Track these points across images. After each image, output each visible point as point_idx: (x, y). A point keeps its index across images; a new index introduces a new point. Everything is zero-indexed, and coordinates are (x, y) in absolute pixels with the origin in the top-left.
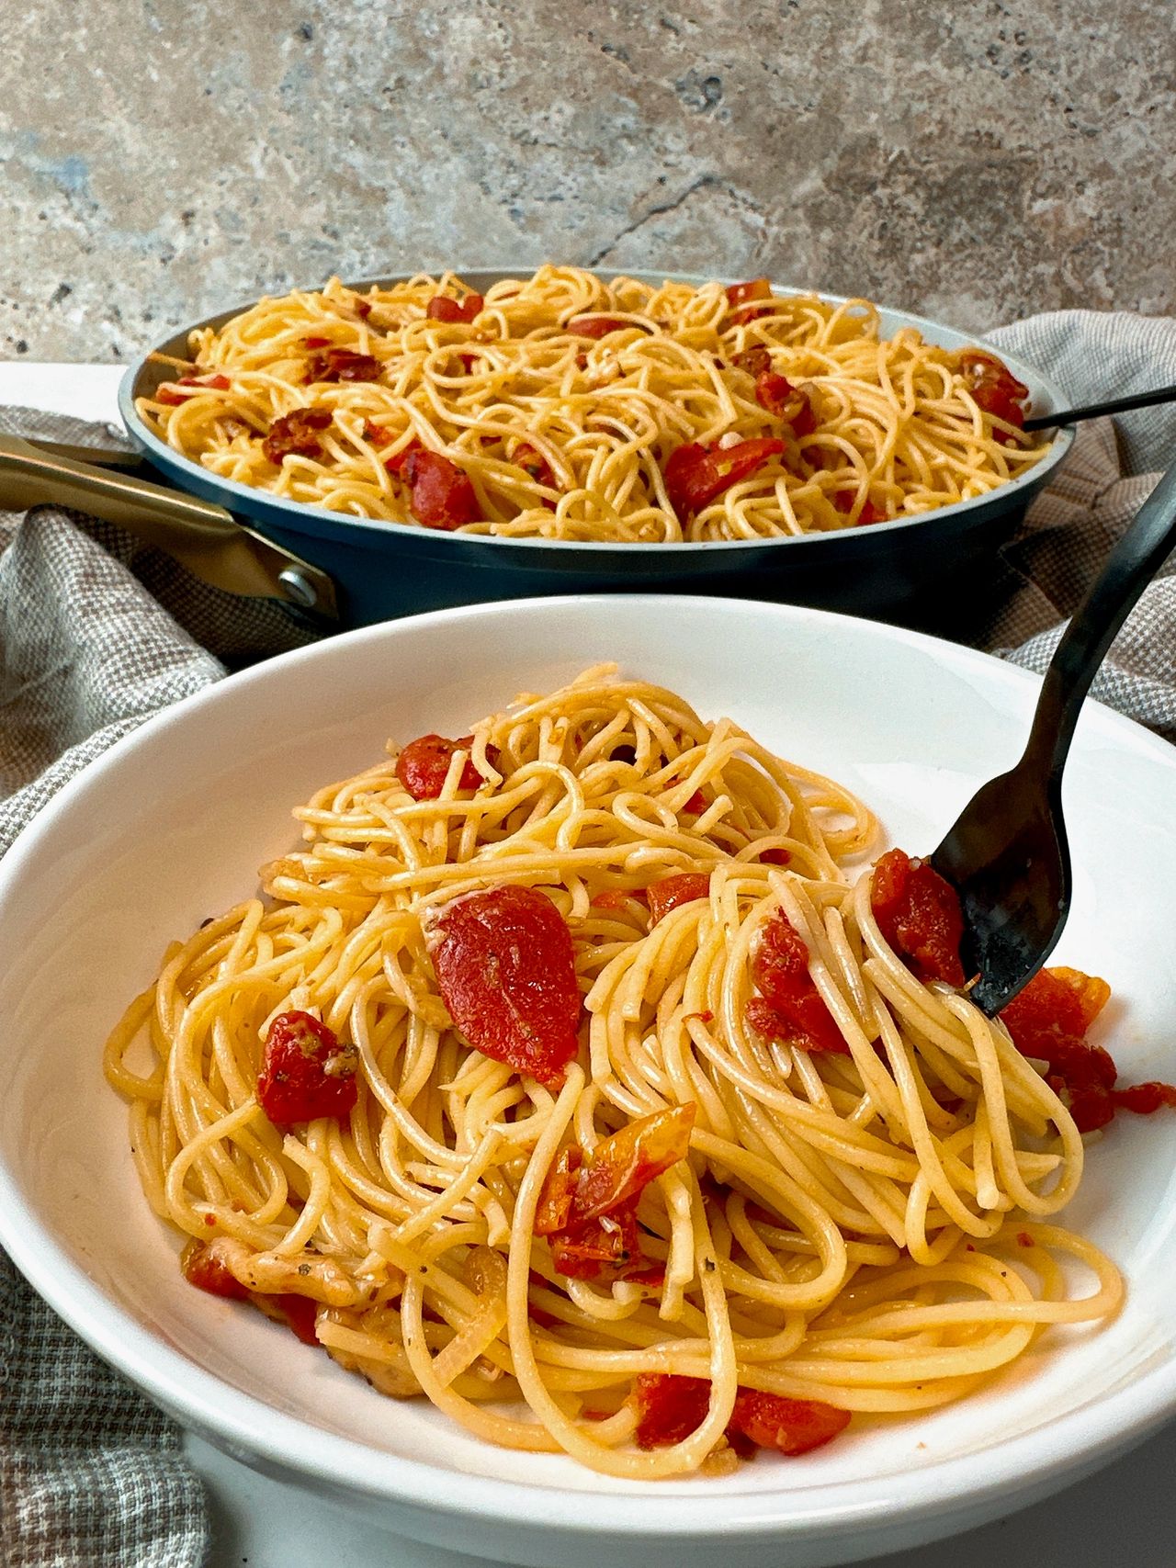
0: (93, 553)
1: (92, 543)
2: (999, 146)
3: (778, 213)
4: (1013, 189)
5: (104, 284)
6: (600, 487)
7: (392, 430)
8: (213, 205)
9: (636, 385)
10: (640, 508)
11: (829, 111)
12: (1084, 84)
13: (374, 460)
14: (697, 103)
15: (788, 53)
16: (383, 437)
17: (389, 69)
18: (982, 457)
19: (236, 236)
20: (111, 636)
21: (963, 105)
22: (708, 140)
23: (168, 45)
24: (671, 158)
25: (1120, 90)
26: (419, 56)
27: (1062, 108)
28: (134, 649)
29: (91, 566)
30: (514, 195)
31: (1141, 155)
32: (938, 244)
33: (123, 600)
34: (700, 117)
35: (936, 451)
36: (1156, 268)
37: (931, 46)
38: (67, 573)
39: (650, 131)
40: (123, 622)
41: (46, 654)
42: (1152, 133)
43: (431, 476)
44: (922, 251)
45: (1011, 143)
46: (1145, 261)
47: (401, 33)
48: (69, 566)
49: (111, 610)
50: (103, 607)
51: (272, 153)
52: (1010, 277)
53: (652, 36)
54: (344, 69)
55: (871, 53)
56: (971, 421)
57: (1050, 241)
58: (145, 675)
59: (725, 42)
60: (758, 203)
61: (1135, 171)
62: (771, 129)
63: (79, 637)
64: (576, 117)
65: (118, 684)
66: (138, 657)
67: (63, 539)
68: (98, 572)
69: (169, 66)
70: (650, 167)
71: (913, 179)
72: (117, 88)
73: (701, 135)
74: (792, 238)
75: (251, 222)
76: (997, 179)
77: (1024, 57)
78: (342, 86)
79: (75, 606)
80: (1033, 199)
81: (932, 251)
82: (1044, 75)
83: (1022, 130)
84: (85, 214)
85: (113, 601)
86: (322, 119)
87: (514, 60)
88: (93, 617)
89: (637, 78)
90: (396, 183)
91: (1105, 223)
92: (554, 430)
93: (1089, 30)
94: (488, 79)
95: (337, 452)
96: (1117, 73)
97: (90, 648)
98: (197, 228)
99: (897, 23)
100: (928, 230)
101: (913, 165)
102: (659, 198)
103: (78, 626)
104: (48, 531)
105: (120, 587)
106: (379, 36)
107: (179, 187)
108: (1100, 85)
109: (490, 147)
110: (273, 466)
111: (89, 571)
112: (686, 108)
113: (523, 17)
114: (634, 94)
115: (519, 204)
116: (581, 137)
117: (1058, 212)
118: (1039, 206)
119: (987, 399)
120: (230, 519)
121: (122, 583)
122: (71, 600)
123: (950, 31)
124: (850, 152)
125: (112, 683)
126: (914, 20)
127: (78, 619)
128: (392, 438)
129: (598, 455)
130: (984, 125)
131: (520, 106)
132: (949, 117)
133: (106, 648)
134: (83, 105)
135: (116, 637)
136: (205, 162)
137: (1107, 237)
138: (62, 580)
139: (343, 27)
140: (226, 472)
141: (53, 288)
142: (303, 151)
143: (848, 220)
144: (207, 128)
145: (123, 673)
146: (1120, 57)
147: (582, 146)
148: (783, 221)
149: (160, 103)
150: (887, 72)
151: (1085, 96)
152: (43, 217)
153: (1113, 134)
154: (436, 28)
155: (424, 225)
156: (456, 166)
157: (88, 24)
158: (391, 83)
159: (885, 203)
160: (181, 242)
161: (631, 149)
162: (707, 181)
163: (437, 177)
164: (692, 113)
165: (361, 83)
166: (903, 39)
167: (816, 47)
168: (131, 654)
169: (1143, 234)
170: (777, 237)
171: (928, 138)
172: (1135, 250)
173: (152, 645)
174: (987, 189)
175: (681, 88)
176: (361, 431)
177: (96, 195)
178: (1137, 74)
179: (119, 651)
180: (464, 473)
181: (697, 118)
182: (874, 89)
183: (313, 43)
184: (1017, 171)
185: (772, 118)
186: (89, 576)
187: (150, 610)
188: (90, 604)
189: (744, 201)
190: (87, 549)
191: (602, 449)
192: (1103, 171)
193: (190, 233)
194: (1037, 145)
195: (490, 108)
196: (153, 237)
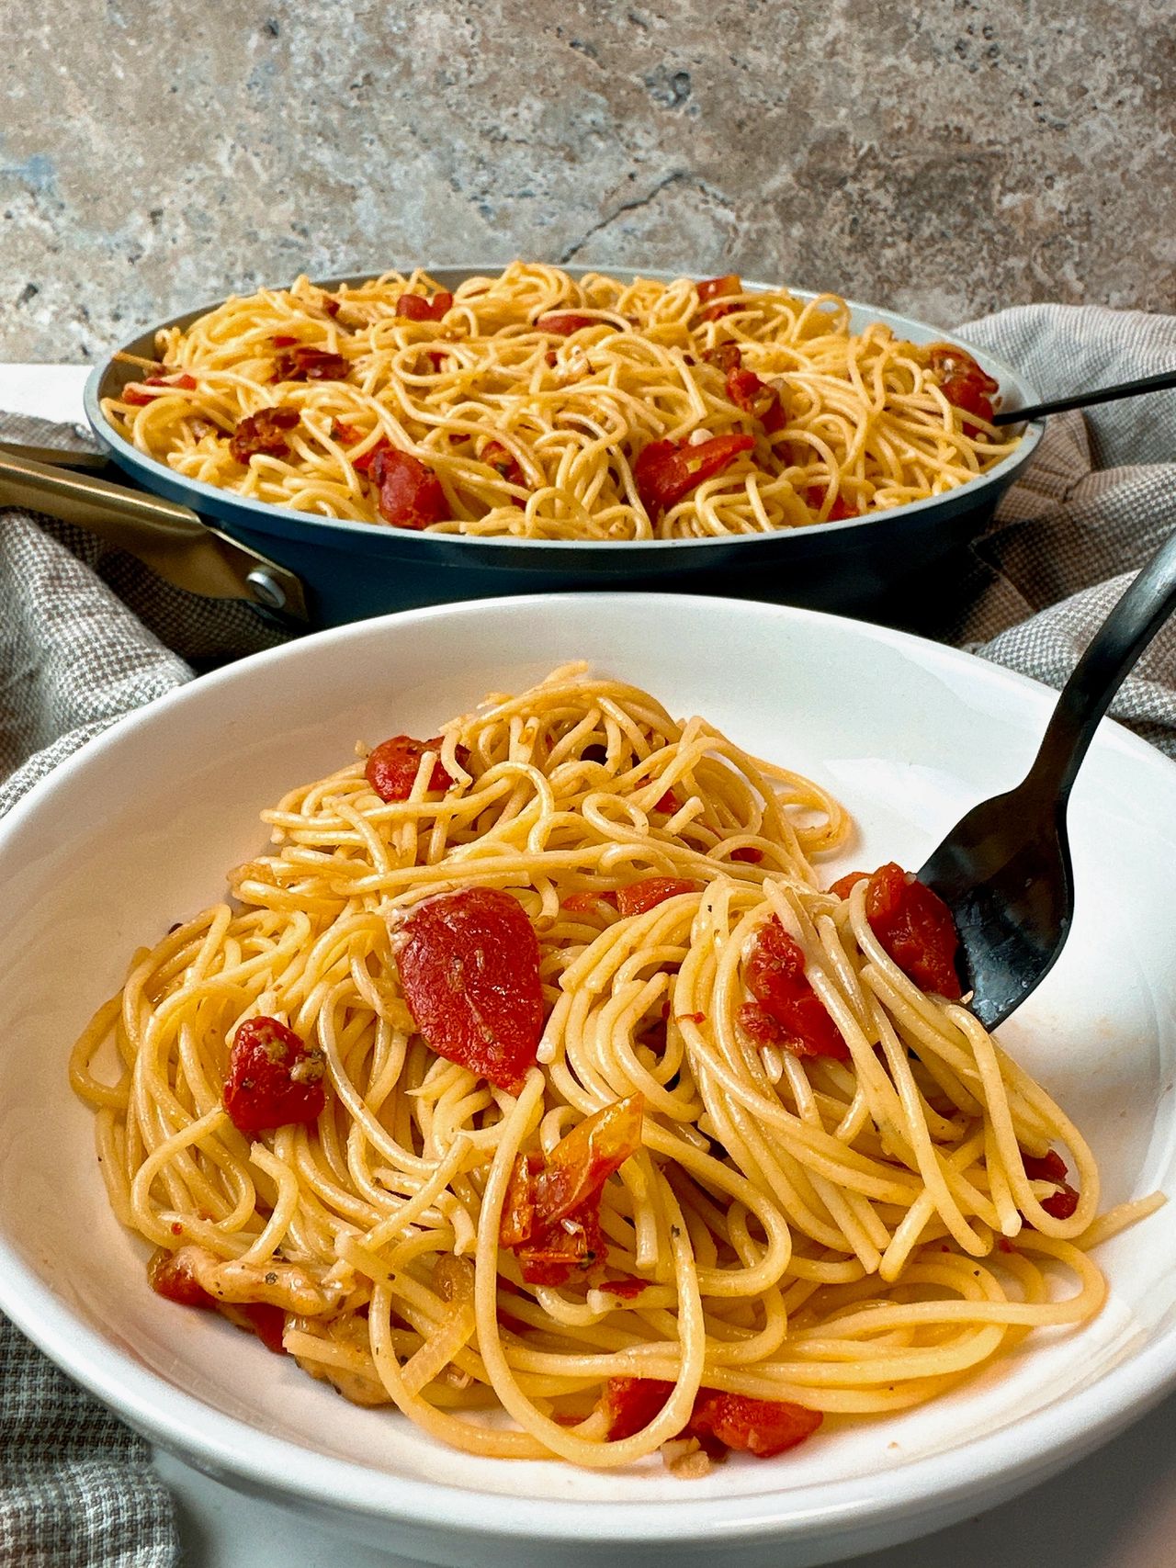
0: (58, 556)
1: (56, 546)
2: (968, 140)
3: (750, 207)
4: (983, 183)
5: (71, 284)
6: (570, 485)
7: (360, 429)
8: (182, 203)
9: (605, 382)
10: (610, 505)
11: (798, 108)
12: (1051, 78)
13: (342, 459)
14: (665, 98)
15: (757, 49)
16: (351, 436)
17: (357, 65)
18: (952, 452)
19: (204, 234)
20: (76, 639)
21: (931, 99)
22: (678, 134)
23: (133, 42)
24: (641, 154)
25: (1086, 84)
26: (386, 53)
27: (1030, 102)
28: (100, 652)
29: (55, 568)
30: (485, 192)
31: (1108, 149)
32: (909, 239)
33: (89, 603)
34: (670, 113)
35: (905, 446)
36: (1126, 262)
37: (899, 39)
38: (32, 576)
39: (619, 127)
40: (89, 625)
41: (11, 657)
42: (1120, 127)
43: (399, 475)
44: (893, 245)
45: (981, 138)
46: (1114, 255)
47: (368, 29)
48: (33, 569)
49: (76, 613)
50: (68, 610)
51: (240, 150)
52: (981, 271)
53: (620, 32)
54: (310, 66)
55: (839, 47)
56: (941, 416)
57: (1020, 234)
58: (111, 678)
59: (693, 37)
60: (728, 199)
61: (1103, 164)
62: (740, 125)
63: (44, 641)
64: (545, 114)
65: (84, 688)
66: (104, 660)
67: (27, 542)
68: (63, 574)
69: (135, 63)
70: (620, 163)
71: (882, 175)
72: (81, 86)
73: (671, 130)
74: (763, 233)
75: (219, 221)
76: (967, 173)
77: (992, 52)
78: (309, 83)
79: (41, 610)
80: (1002, 194)
81: (903, 246)
82: (1012, 70)
83: (992, 124)
84: (52, 213)
85: (79, 603)
86: (290, 116)
87: (483, 56)
88: (59, 620)
89: (605, 74)
90: (365, 181)
91: (1074, 216)
92: (523, 428)
93: (1056, 24)
94: (457, 76)
95: (304, 451)
96: (1086, 67)
97: (56, 653)
98: (165, 227)
99: (864, 18)
100: (899, 225)
101: (882, 159)
102: (629, 195)
103: (43, 630)
104: (12, 534)
105: (86, 590)
106: (346, 32)
107: (146, 186)
108: (1068, 80)
109: (459, 144)
110: (240, 466)
111: (54, 574)
112: (655, 104)
113: (490, 12)
114: (604, 88)
115: (488, 201)
116: (550, 134)
117: (1028, 206)
118: (1008, 200)
119: (956, 392)
120: (197, 520)
121: (88, 585)
122: (36, 604)
123: (918, 25)
124: (819, 148)
125: (78, 687)
126: (882, 15)
127: (43, 623)
128: (360, 438)
129: (567, 452)
130: (954, 120)
131: (488, 103)
132: (918, 111)
133: (72, 652)
134: (47, 103)
135: (82, 640)
136: (171, 160)
137: (1077, 231)
138: (27, 583)
139: (310, 24)
140: (193, 473)
141: (20, 288)
142: (272, 148)
143: (819, 215)
144: (173, 127)
145: (89, 676)
146: (1088, 51)
147: (552, 143)
148: (754, 217)
149: (126, 101)
150: (855, 68)
151: (1053, 91)
152: (8, 216)
153: (1081, 128)
154: (403, 24)
155: (394, 222)
156: (426, 163)
157: (51, 20)
158: (359, 80)
159: (856, 198)
160: (149, 240)
161: (601, 145)
162: (678, 176)
163: (406, 173)
164: (661, 110)
165: (329, 80)
166: (871, 34)
167: (784, 42)
168: (97, 658)
169: (1112, 228)
170: (747, 233)
171: (898, 133)
172: (1104, 243)
173: (119, 648)
174: (957, 183)
175: (650, 84)
176: (329, 430)
177: (62, 194)
178: (1104, 67)
179: (85, 655)
180: (433, 472)
181: (666, 114)
182: (842, 83)
183: (280, 40)
184: (987, 164)
185: (741, 114)
186: (55, 579)
187: (117, 613)
188: (55, 607)
189: (715, 196)
190: (52, 552)
191: (572, 447)
192: (1073, 165)
193: (158, 232)
194: (1006, 139)
195: (459, 105)
196: (120, 236)
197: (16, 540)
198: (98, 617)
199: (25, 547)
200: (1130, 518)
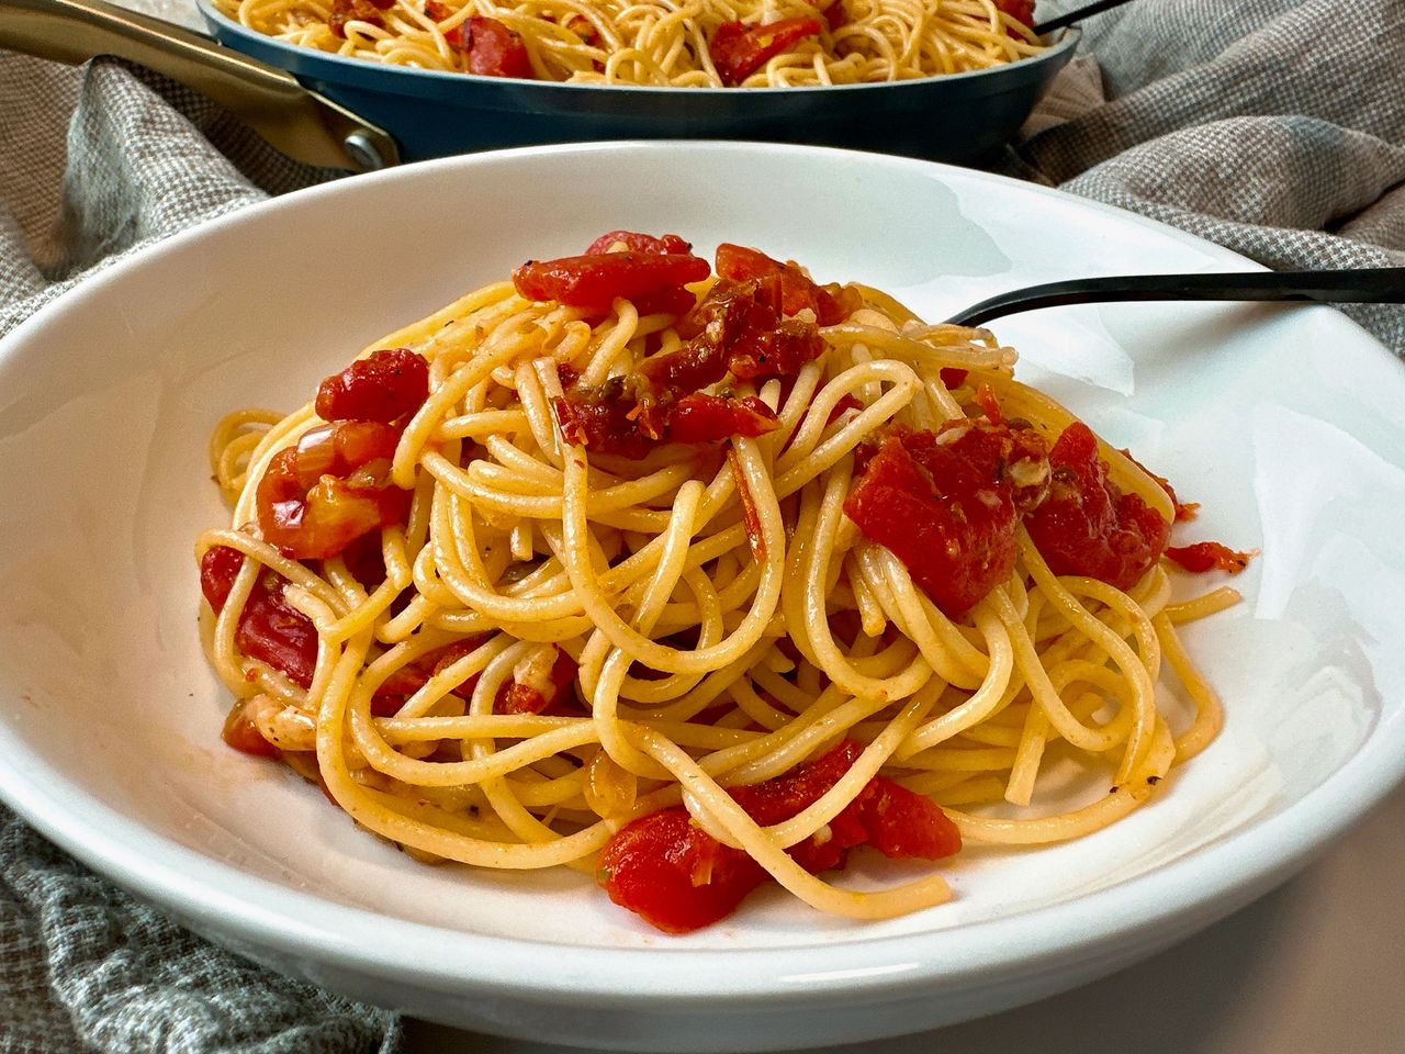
0: (154, 103)
1: (150, 93)
6: (649, 51)
7: (452, 8)
10: (685, 71)
13: (436, 31)
16: (444, 14)
18: (997, 51)
20: (166, 173)
28: (189, 185)
29: (148, 112)
33: (182, 145)
35: (956, 45)
38: (125, 118)
40: (181, 164)
43: (486, 38)
48: (126, 112)
49: (168, 152)
50: (160, 150)
56: (988, 20)
58: (200, 210)
63: (136, 178)
65: (173, 218)
66: (193, 194)
67: (121, 88)
68: (157, 119)
79: (132, 148)
85: (171, 145)
88: (151, 159)
95: (399, 25)
97: (147, 189)
103: (135, 167)
104: (107, 81)
105: (181, 135)
110: (338, 39)
111: (147, 117)
120: (296, 82)
121: (182, 131)
122: (128, 143)
125: (166, 217)
127: (135, 161)
128: (450, 14)
129: (643, 25)
133: (161, 185)
135: (171, 174)
138: (121, 126)
145: (178, 208)
168: (186, 191)
173: (208, 182)
176: (423, 10)
179: (175, 187)
180: (519, 36)
186: (148, 122)
187: (210, 156)
188: (147, 146)
190: (147, 98)
191: (648, 20)
197: (110, 87)
198: (191, 158)
199: (119, 92)
200: (1157, 117)
